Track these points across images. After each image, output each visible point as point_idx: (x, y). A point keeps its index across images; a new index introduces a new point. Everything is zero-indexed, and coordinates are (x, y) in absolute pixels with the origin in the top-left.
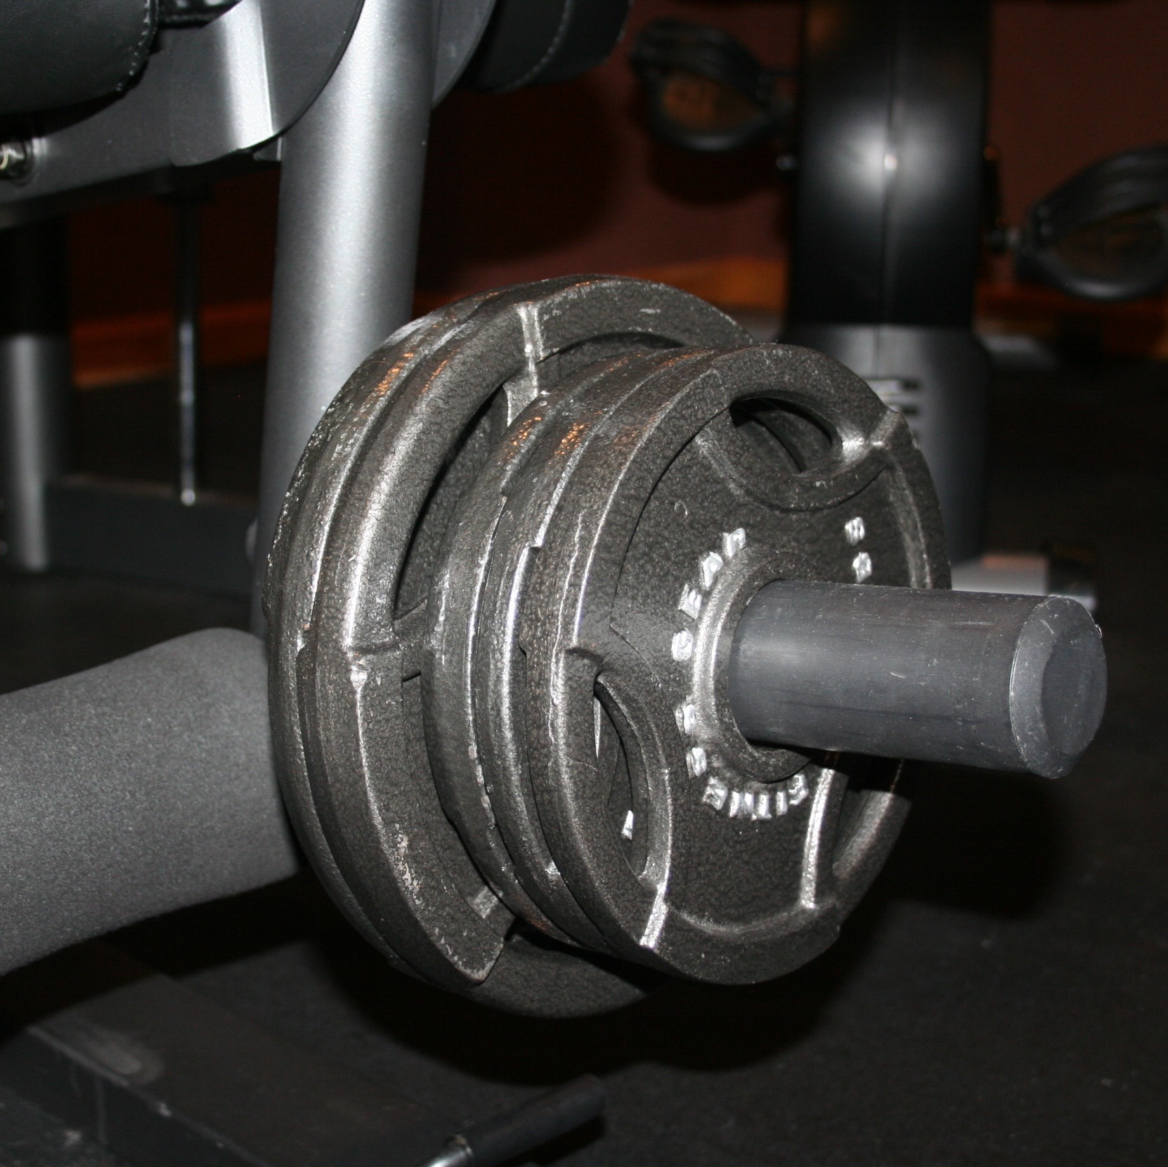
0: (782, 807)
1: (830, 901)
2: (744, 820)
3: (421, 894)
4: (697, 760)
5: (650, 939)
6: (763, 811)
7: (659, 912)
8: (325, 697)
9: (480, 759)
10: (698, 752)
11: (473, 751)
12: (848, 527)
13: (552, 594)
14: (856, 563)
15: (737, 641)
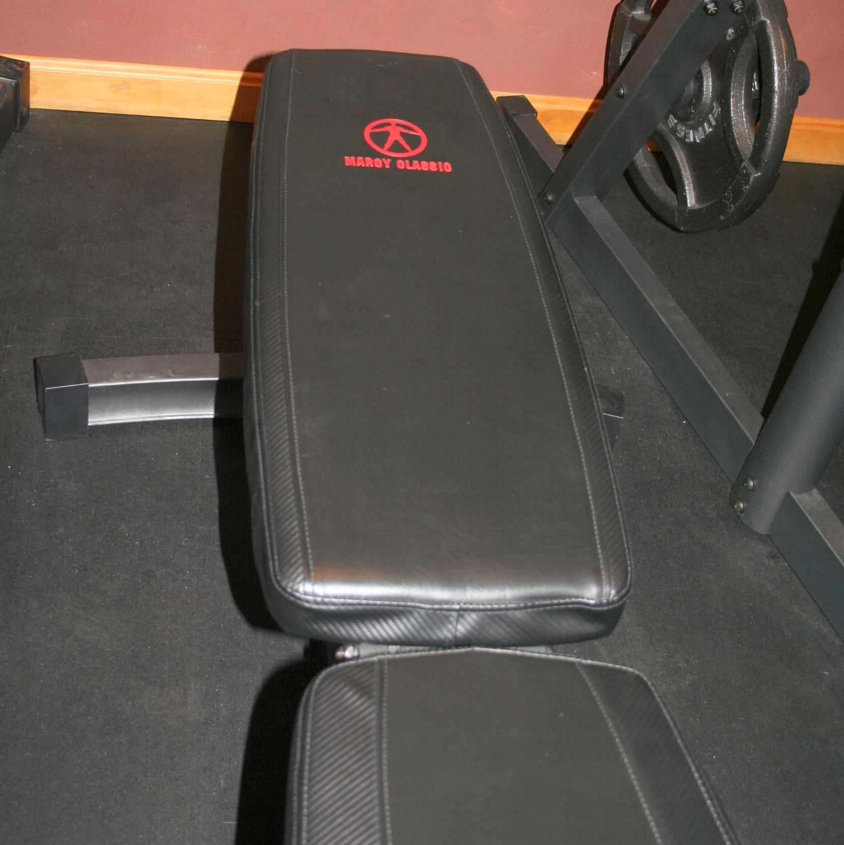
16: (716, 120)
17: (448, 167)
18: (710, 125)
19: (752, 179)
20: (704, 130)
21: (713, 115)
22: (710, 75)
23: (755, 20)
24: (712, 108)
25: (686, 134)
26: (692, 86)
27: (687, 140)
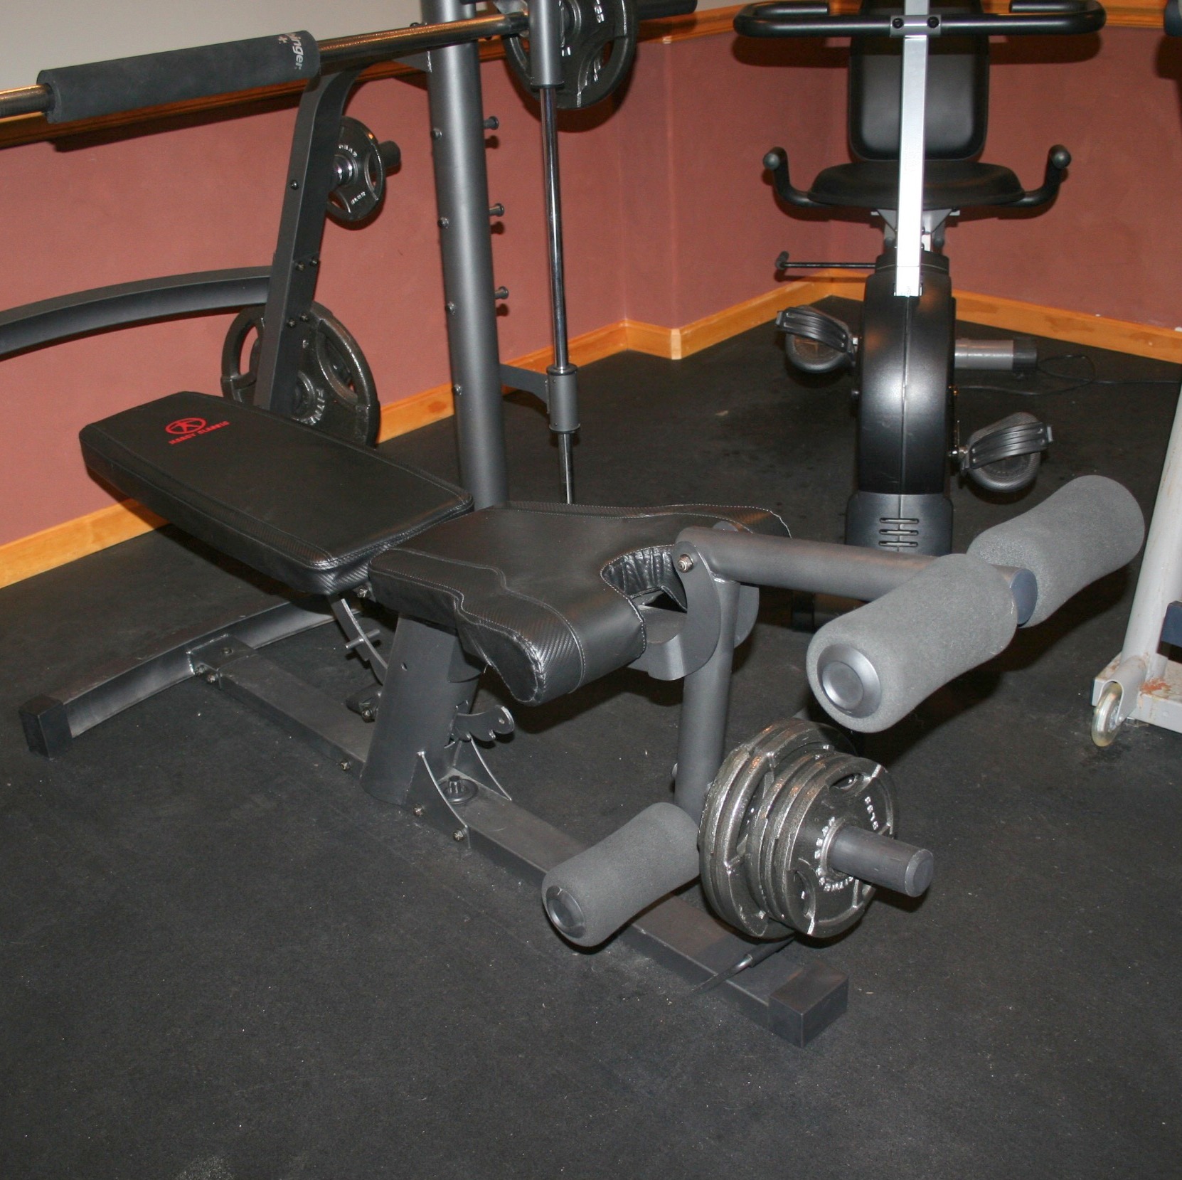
0: (847, 883)
1: (861, 904)
2: (837, 891)
3: (746, 920)
4: (822, 880)
5: (810, 931)
6: (841, 887)
7: (813, 924)
8: (719, 875)
9: (762, 889)
10: (822, 879)
11: (761, 887)
12: (866, 800)
13: (782, 855)
14: (868, 809)
15: (836, 840)
16: (323, 398)
17: (225, 423)
18: (321, 404)
19: (367, 412)
20: (319, 410)
21: (320, 397)
22: (306, 377)
23: (316, 323)
24: (317, 393)
25: (308, 421)
26: (297, 392)
27: (312, 424)
